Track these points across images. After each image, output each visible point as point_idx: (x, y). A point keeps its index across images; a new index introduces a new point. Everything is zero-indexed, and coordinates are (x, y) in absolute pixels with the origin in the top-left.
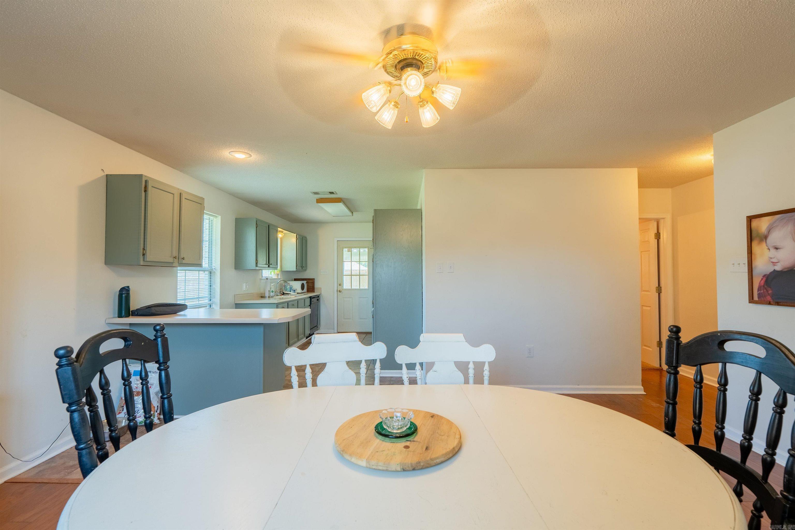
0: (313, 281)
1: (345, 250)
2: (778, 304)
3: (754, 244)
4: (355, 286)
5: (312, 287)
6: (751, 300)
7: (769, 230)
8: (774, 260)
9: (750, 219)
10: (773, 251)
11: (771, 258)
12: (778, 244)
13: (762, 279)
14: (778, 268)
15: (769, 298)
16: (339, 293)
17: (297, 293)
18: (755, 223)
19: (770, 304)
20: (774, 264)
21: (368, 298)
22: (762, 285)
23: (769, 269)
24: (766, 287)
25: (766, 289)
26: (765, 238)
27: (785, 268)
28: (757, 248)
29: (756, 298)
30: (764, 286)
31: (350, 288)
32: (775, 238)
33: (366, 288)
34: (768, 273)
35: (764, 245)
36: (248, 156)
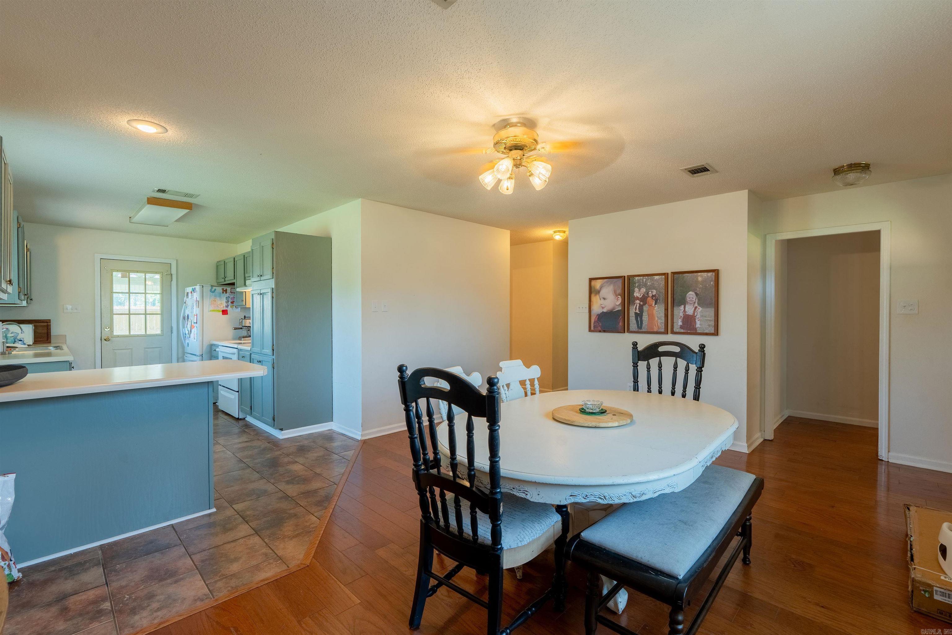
0: (46, 324)
1: (117, 275)
2: (604, 331)
3: (593, 295)
4: (138, 329)
5: (46, 335)
6: (590, 330)
7: (601, 287)
8: (603, 306)
9: (591, 280)
10: (602, 300)
11: (601, 304)
12: (605, 297)
13: (596, 317)
14: (605, 310)
15: (599, 328)
16: (104, 342)
17: (28, 345)
18: (593, 283)
19: (600, 331)
20: (603, 308)
21: (161, 347)
22: (596, 320)
23: (600, 311)
24: (598, 321)
25: (598, 323)
26: (598, 292)
27: (608, 311)
28: (595, 299)
29: (592, 329)
30: (597, 321)
31: (127, 333)
32: (604, 292)
33: (157, 333)
34: (600, 313)
35: (598, 296)
36: (160, 130)
